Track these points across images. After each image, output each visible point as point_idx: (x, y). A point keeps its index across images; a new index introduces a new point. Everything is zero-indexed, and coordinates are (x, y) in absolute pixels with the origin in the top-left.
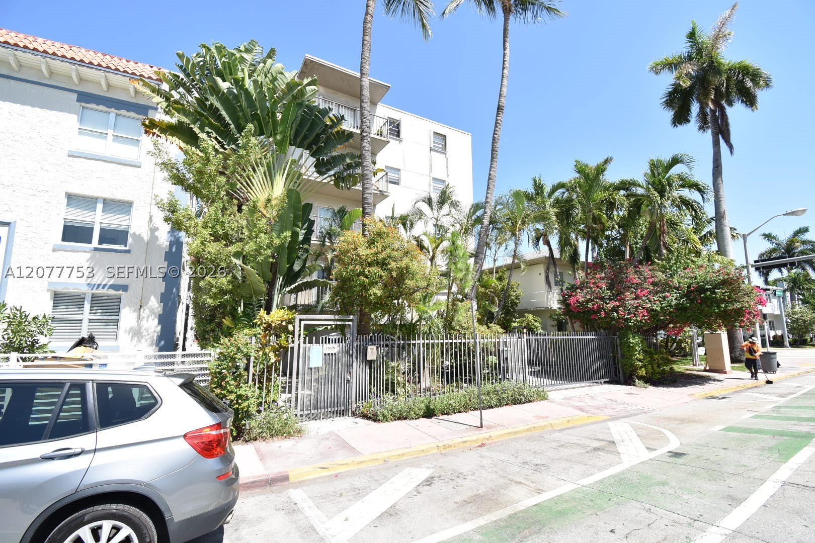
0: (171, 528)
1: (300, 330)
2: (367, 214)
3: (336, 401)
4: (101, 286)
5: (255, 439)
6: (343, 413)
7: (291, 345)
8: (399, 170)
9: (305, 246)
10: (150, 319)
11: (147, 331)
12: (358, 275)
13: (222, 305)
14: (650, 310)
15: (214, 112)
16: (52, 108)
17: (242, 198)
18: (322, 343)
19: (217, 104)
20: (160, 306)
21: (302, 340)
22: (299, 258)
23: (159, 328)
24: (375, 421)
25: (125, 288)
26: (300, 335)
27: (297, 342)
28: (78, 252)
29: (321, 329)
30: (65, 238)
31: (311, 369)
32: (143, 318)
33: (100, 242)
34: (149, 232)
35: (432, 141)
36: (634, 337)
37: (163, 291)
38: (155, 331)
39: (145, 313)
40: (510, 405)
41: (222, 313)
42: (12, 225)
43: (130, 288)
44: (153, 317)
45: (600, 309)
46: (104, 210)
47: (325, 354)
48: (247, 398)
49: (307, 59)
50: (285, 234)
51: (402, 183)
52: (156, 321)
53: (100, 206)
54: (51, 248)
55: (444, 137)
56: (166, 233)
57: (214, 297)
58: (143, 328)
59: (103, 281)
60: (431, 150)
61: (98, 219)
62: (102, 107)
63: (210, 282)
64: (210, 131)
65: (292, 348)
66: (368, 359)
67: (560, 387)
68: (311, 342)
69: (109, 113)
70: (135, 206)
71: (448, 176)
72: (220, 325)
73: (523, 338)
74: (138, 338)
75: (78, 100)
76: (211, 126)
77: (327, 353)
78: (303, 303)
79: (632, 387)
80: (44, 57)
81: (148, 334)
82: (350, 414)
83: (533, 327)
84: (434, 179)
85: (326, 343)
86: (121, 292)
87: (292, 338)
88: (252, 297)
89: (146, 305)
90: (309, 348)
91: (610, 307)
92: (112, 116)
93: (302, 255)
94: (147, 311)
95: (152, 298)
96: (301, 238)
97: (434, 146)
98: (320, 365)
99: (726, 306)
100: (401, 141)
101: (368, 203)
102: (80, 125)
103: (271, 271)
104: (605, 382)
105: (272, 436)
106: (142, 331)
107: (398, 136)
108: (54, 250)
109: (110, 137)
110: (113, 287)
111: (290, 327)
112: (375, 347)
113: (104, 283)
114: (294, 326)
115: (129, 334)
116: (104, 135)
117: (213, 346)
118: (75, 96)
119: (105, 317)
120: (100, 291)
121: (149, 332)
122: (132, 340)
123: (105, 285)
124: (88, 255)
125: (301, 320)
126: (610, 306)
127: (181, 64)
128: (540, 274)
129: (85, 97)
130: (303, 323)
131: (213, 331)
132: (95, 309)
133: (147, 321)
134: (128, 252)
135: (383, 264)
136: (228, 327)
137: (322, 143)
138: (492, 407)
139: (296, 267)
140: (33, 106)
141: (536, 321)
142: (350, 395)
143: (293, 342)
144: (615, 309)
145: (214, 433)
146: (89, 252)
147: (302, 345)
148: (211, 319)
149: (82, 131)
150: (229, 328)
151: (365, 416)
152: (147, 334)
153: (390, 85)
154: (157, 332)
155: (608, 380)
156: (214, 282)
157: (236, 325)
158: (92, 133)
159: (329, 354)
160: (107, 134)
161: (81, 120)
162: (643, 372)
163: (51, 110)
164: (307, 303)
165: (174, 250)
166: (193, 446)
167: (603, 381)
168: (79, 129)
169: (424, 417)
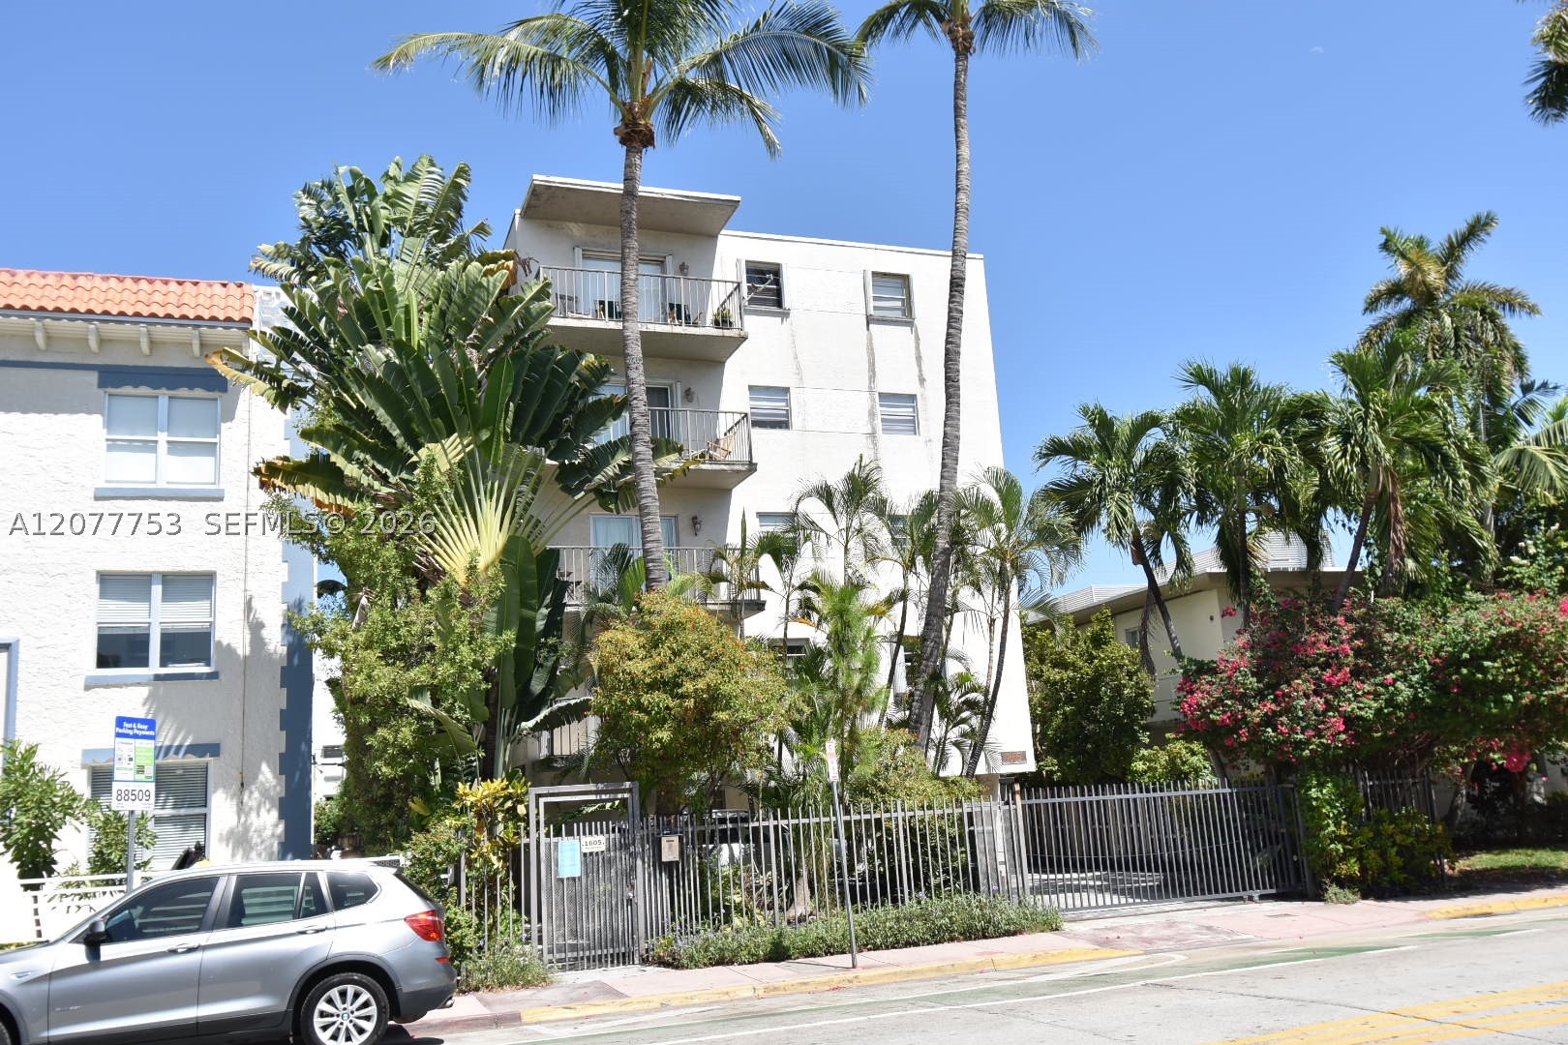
0: (401, 999)
1: (538, 814)
2: (654, 580)
3: (609, 936)
4: (173, 750)
5: (477, 989)
6: (624, 959)
7: (525, 840)
8: (786, 390)
9: (551, 641)
10: (263, 811)
11: (260, 836)
12: (631, 708)
13: (407, 776)
14: (1350, 720)
15: (365, 416)
16: (56, 409)
17: (425, 566)
18: (578, 834)
19: (369, 402)
20: (279, 780)
21: (543, 830)
22: (541, 665)
23: (281, 828)
24: (677, 968)
25: (214, 749)
26: (538, 823)
27: (533, 835)
28: (127, 685)
29: (590, 810)
30: (103, 662)
31: (562, 880)
32: (251, 809)
33: (163, 664)
34: (247, 631)
35: (871, 294)
36: (1321, 785)
37: (283, 750)
38: (273, 835)
39: (252, 798)
40: (959, 940)
41: (406, 790)
42: (13, 648)
43: (223, 750)
44: (268, 806)
45: (1239, 722)
46: (166, 598)
47: (585, 854)
48: (458, 927)
49: (536, 185)
50: (504, 637)
51: (796, 420)
52: (275, 814)
53: (157, 590)
54: (81, 684)
55: (904, 280)
56: (279, 627)
57: (391, 762)
58: (253, 829)
59: (174, 739)
60: (870, 320)
61: (158, 616)
62: (144, 390)
63: (385, 739)
64: (362, 456)
65: (527, 846)
66: (664, 860)
67: (1127, 910)
68: (558, 833)
69: (157, 397)
70: (219, 579)
71: (922, 380)
72: (401, 812)
73: (1015, 804)
74: (244, 851)
75: (102, 384)
76: (365, 448)
77: (587, 851)
78: (566, 752)
79: (1322, 904)
80: (39, 319)
81: (262, 842)
82: (637, 962)
83: (1185, 768)
84: (883, 396)
85: (584, 834)
86: (207, 759)
87: (525, 829)
88: (455, 758)
89: (253, 783)
90: (556, 844)
91: (1258, 716)
92: (163, 401)
93: (546, 659)
94: (256, 795)
95: (264, 768)
96: (540, 625)
97: (875, 308)
98: (577, 874)
99: (1517, 698)
100: (786, 315)
101: (653, 561)
102: (109, 433)
103: (487, 704)
104: (1263, 897)
105: (501, 985)
106: (251, 834)
107: (779, 303)
108: (87, 688)
109: (163, 447)
110: (193, 749)
111: (521, 810)
112: (676, 839)
113: (176, 743)
114: (527, 807)
115: (227, 845)
116: (150, 446)
117: (402, 849)
118: (93, 377)
119: (183, 812)
120: (172, 760)
121: (264, 835)
122: (233, 855)
123: (179, 747)
124: (144, 691)
125: (539, 796)
126: (1255, 716)
127: (291, 304)
128: (1212, 619)
129: (113, 377)
130: (542, 801)
131: (391, 824)
132: (163, 796)
133: (258, 815)
134: (214, 676)
135: (671, 686)
136: (419, 815)
137: (566, 431)
138: (916, 944)
139: (537, 686)
140: (25, 411)
141: (1193, 753)
142: (635, 926)
143: (528, 835)
144: (1269, 720)
145: (430, 918)
146: (146, 684)
147: (543, 840)
148: (386, 802)
149: (113, 446)
150: (421, 817)
151: (662, 963)
152: (259, 841)
153: (738, 198)
154: (279, 837)
155: (1274, 891)
156: (391, 738)
157: (433, 811)
158: (130, 446)
159: (591, 854)
160: (156, 442)
161: (109, 425)
162: (1353, 867)
163: (56, 414)
164: (574, 751)
165: (296, 661)
166: (413, 928)
167: (1256, 894)
168: (107, 440)
169: (767, 960)
